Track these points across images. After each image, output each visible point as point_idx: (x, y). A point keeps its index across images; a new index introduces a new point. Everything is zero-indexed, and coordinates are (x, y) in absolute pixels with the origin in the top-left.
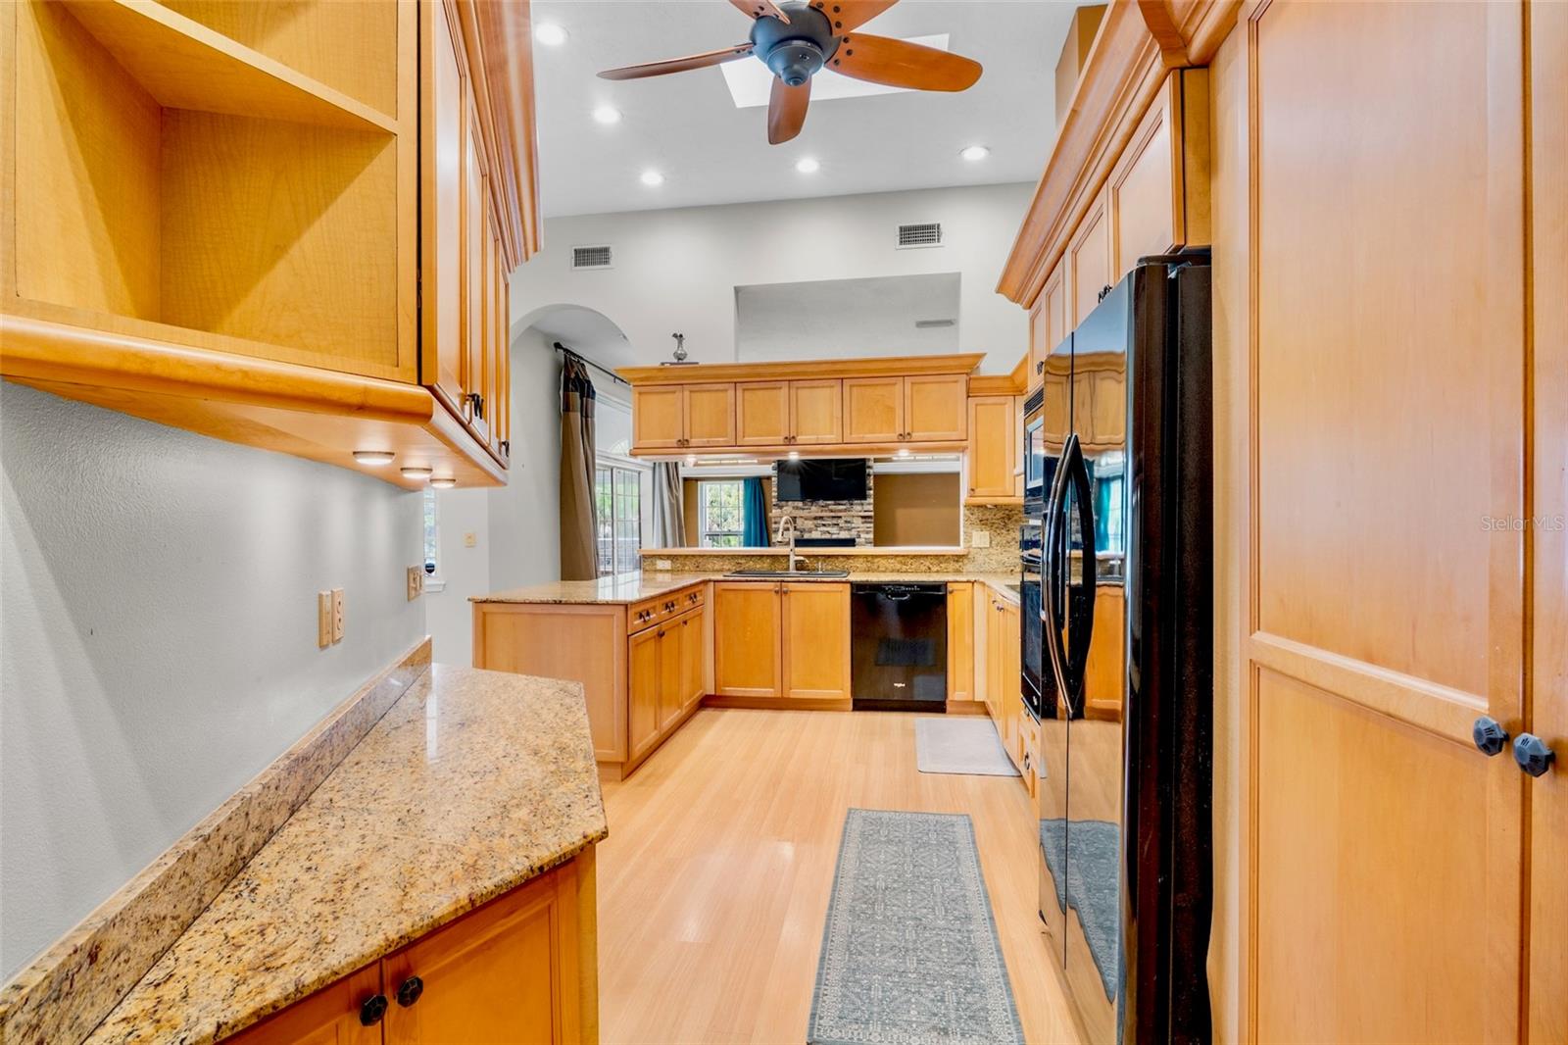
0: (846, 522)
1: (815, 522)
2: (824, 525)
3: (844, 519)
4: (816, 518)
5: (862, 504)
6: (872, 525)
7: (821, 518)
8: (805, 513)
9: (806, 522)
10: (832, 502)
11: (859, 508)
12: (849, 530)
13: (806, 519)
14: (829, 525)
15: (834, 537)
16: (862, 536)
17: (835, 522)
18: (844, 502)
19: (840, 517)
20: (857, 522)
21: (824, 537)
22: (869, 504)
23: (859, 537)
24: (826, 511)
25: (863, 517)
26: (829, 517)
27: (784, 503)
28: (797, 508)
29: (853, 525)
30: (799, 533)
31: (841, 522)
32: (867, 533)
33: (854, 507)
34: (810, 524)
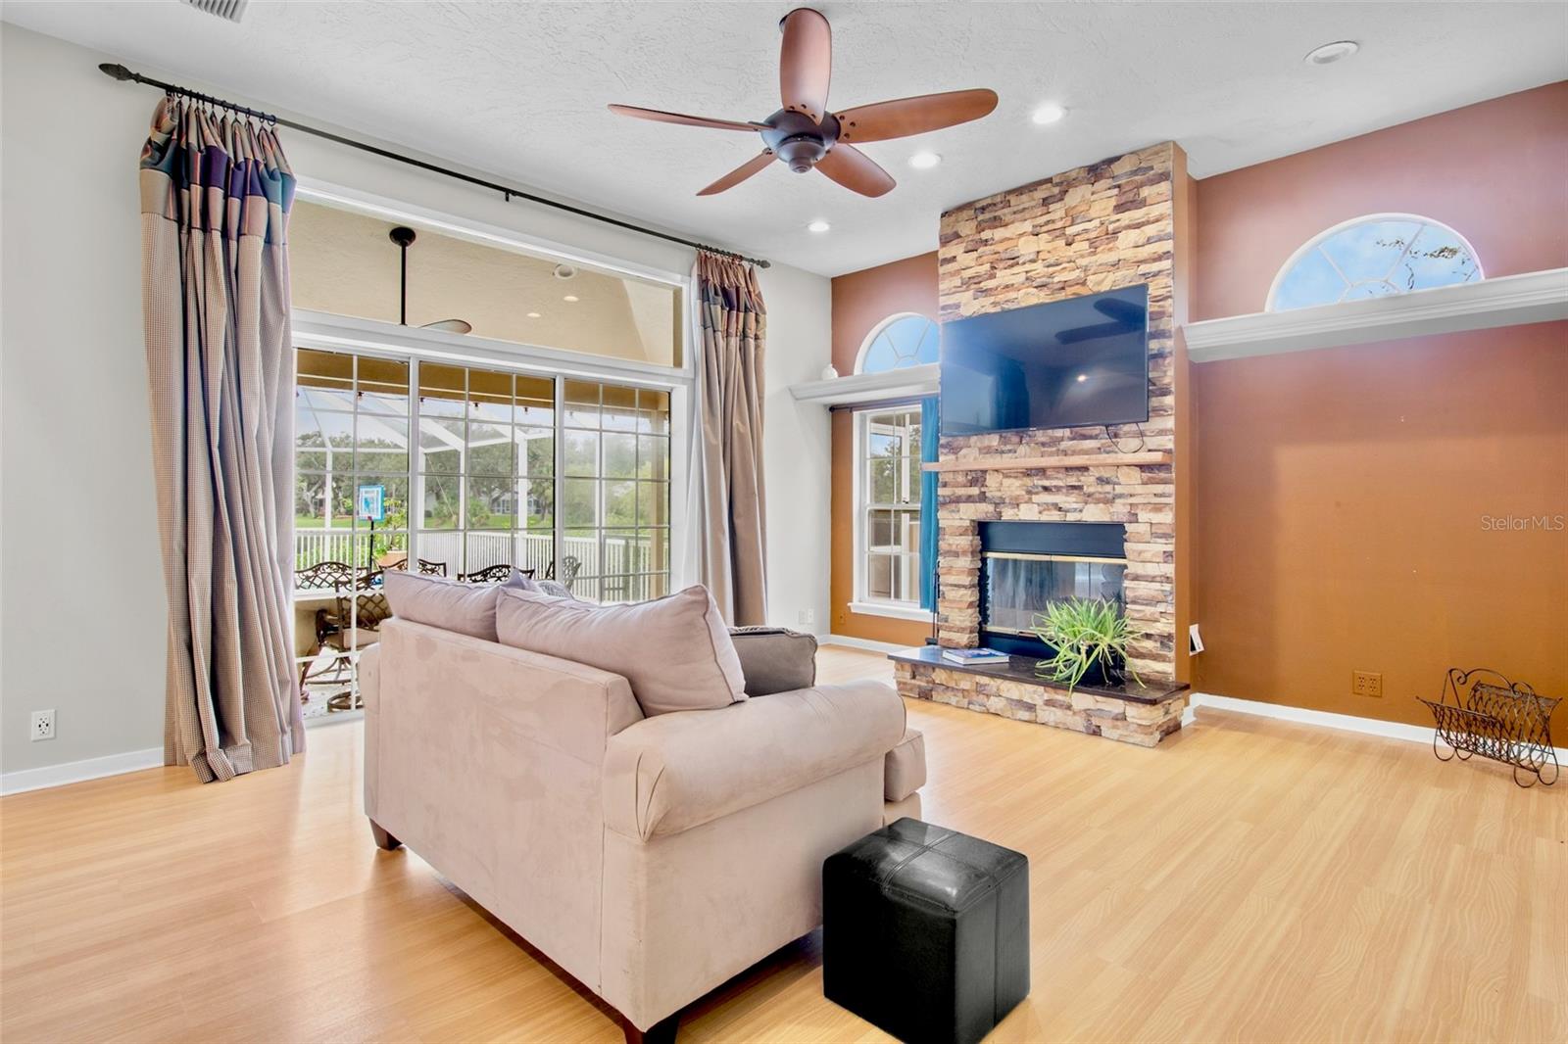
0: (1101, 480)
1: (1028, 481)
2: (1046, 489)
3: (1094, 473)
4: (1028, 473)
5: (1142, 434)
6: (1170, 488)
7: (1042, 471)
8: (1006, 461)
9: (1007, 482)
10: (1067, 432)
11: (1135, 443)
12: (1109, 501)
13: (1006, 476)
14: (1058, 489)
15: (1071, 517)
16: (1143, 516)
17: (1072, 481)
18: (1097, 430)
19: (1085, 469)
20: (1130, 481)
21: (1046, 517)
22: (1162, 432)
23: (1134, 518)
24: (1051, 454)
25: (1142, 467)
26: (1056, 469)
27: (961, 441)
28: (987, 451)
29: (1119, 489)
30: (991, 508)
31: (1088, 481)
32: (1158, 508)
33: (1121, 441)
34: (1014, 487)
